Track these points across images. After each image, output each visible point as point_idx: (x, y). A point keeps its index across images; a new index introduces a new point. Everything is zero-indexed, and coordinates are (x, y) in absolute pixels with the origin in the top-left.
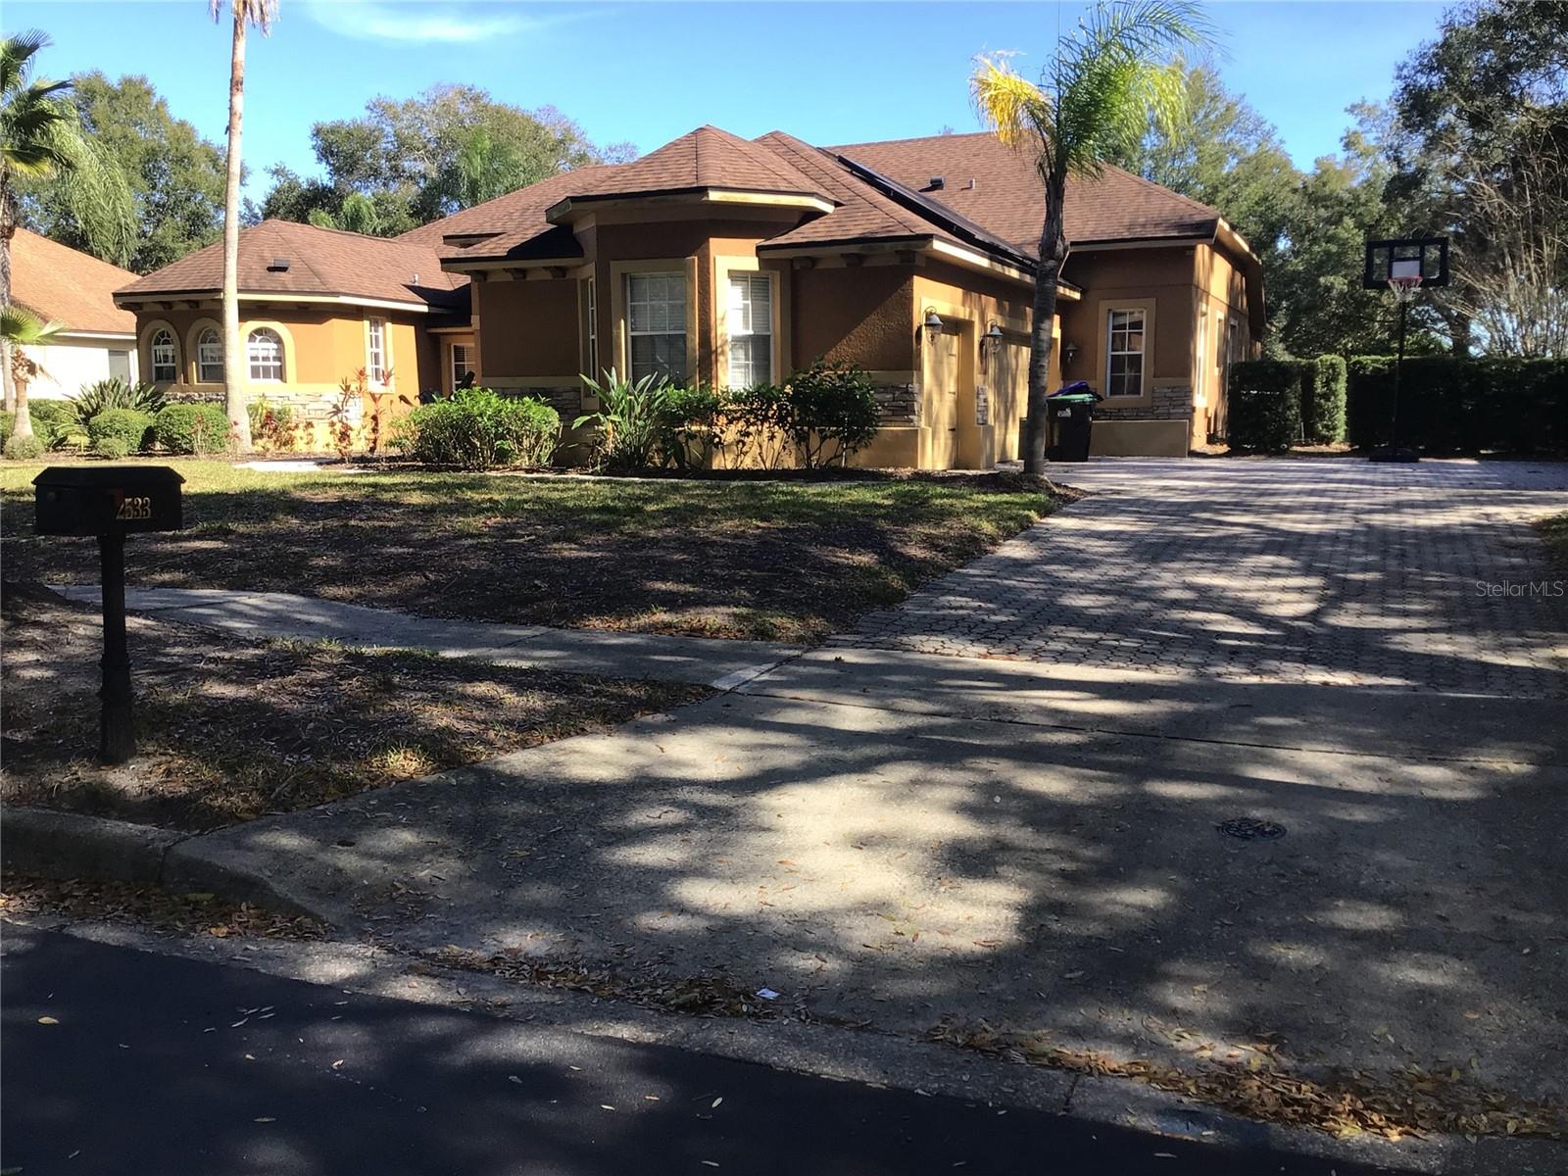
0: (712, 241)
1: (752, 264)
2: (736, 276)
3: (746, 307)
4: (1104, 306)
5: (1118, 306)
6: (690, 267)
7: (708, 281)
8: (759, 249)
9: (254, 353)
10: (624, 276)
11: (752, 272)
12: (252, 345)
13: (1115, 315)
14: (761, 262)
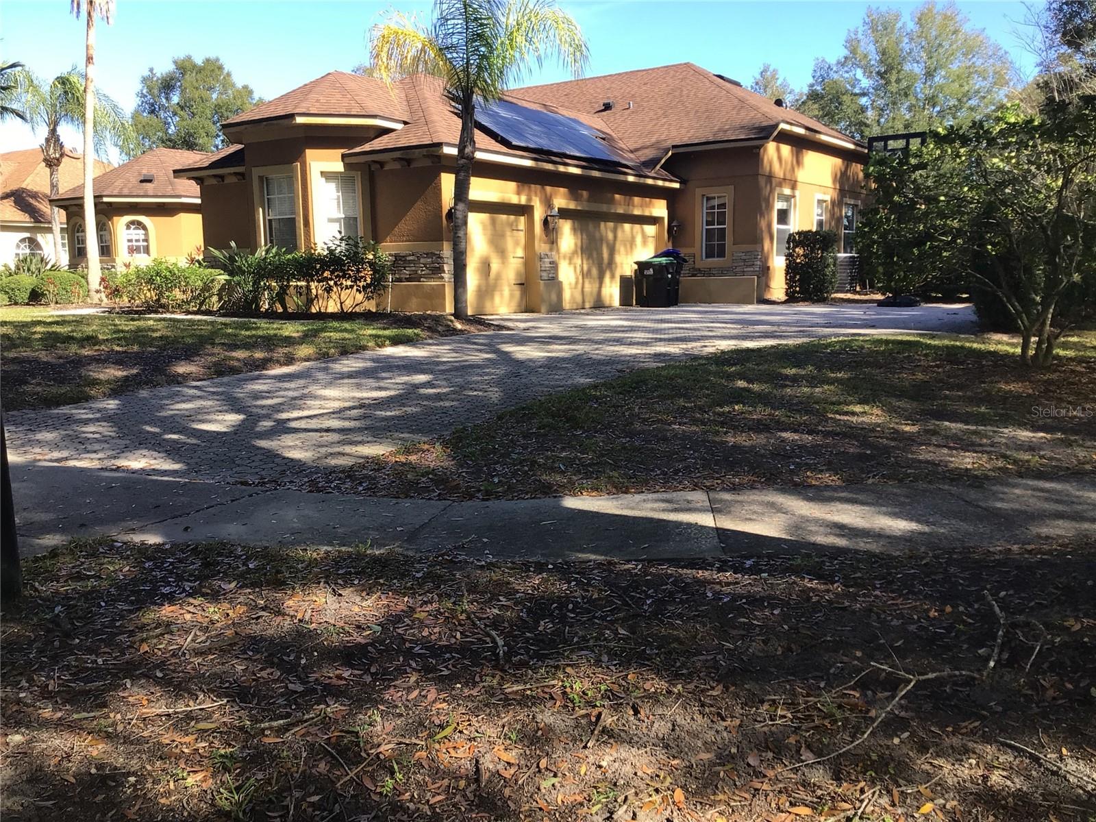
0: (308, 151)
1: (339, 167)
2: (327, 176)
3: (338, 197)
4: (699, 192)
5: (712, 192)
6: (293, 171)
7: (306, 180)
8: (344, 156)
9: (130, 237)
10: (261, 178)
11: (341, 173)
12: (128, 231)
13: (708, 199)
14: (346, 166)
